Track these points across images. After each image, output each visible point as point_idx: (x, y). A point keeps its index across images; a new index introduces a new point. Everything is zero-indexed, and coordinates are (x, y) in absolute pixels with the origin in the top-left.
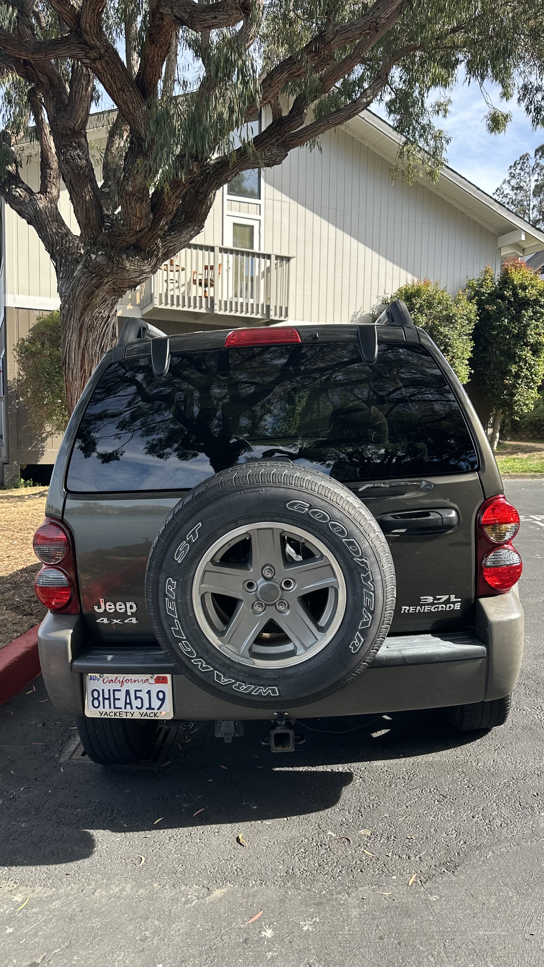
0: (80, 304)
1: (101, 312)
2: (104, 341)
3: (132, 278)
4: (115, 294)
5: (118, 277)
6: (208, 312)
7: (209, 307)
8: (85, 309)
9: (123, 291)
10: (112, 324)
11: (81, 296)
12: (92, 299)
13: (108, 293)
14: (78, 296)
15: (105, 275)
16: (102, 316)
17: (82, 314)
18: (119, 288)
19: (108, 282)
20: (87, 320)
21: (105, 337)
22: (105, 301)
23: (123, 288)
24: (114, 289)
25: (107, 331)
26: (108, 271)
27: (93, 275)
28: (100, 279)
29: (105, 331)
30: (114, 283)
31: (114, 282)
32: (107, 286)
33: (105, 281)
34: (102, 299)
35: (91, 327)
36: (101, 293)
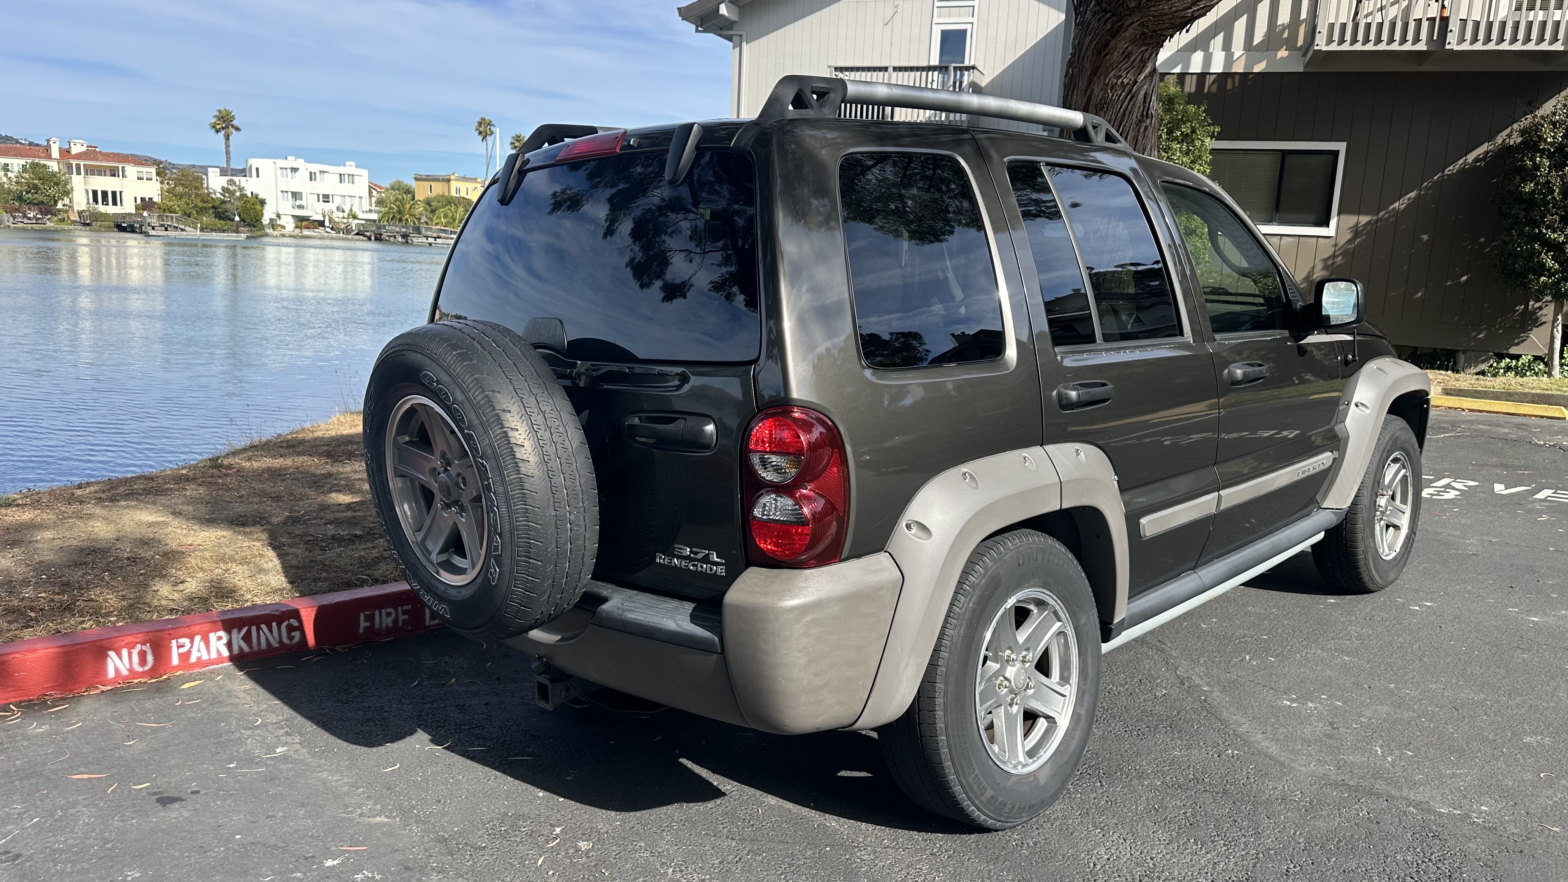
0: (1088, 65)
1: (1121, 76)
2: (1124, 123)
3: (1176, 11)
4: (1147, 42)
5: (1151, 13)
6: (1431, 49)
7: (1435, 38)
8: (1094, 73)
9: (1162, 35)
10: (1142, 93)
11: (1089, 53)
12: (1106, 55)
13: (1133, 41)
14: (1085, 53)
15: (1127, 13)
16: (1122, 82)
17: (1090, 82)
18: (1155, 31)
19: (1132, 23)
20: (1097, 90)
21: (1126, 117)
22: (1129, 56)
23: (1160, 30)
24: (1144, 34)
25: (1130, 107)
26: (1133, 5)
27: (1108, 15)
28: (1119, 21)
29: (1127, 107)
30: (1142, 25)
31: (1143, 23)
32: (1131, 30)
33: (1127, 24)
34: (1123, 53)
35: (1103, 102)
36: (1121, 44)
